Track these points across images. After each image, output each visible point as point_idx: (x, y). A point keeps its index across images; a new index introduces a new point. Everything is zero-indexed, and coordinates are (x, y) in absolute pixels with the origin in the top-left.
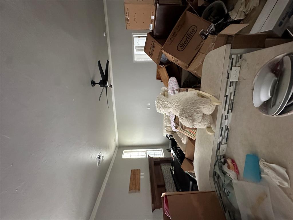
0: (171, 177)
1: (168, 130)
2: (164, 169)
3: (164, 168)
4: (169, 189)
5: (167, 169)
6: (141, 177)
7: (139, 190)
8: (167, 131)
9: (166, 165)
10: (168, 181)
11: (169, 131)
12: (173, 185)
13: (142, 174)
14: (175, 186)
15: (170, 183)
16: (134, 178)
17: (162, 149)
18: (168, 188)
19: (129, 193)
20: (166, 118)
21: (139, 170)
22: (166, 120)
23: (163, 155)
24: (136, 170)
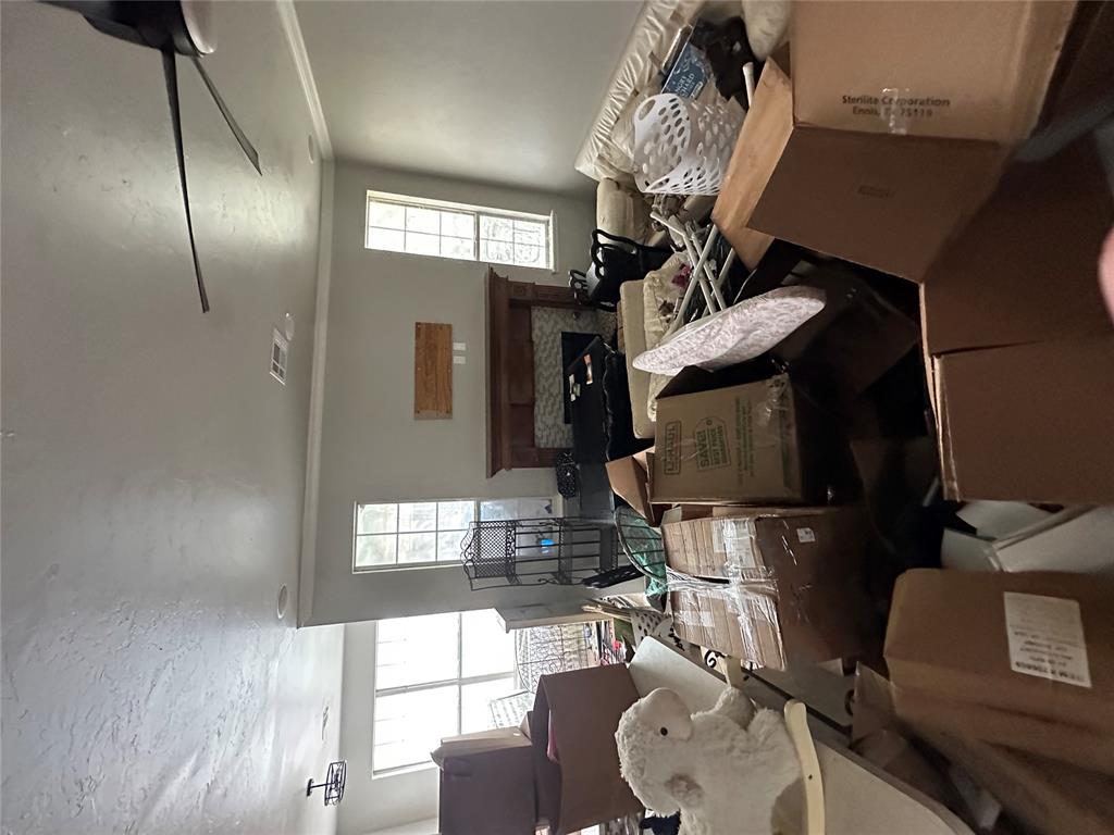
0: (558, 373)
1: (607, 157)
2: (540, 334)
3: (541, 328)
4: (544, 414)
5: (552, 337)
6: (458, 360)
7: (449, 411)
8: (601, 157)
9: (554, 316)
10: (547, 386)
11: (611, 167)
12: (558, 403)
13: (458, 346)
14: (563, 405)
15: (551, 395)
16: (429, 363)
17: (551, 218)
18: (542, 411)
19: (416, 419)
20: (625, 95)
21: (449, 326)
22: (620, 106)
23: (548, 261)
24: (435, 325)
